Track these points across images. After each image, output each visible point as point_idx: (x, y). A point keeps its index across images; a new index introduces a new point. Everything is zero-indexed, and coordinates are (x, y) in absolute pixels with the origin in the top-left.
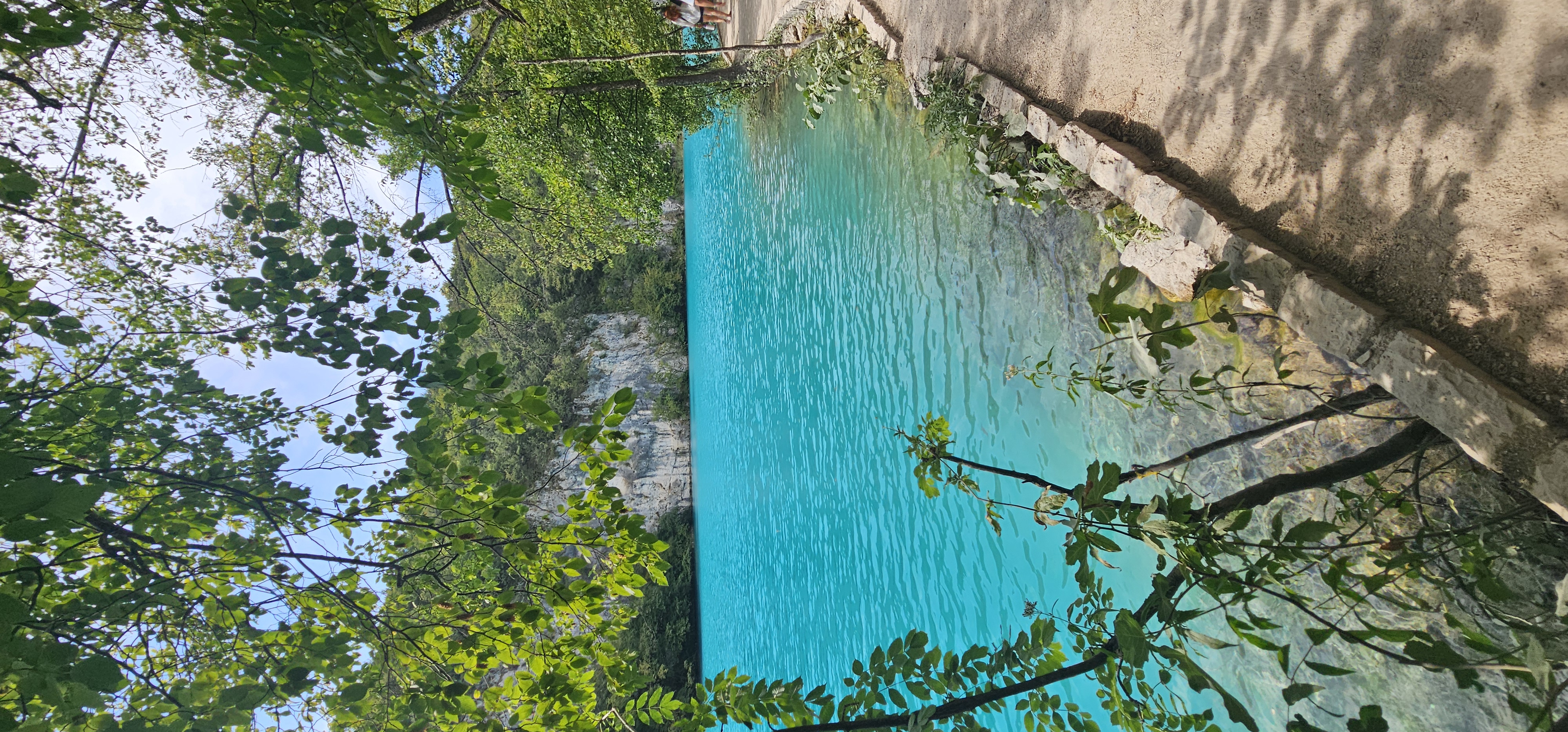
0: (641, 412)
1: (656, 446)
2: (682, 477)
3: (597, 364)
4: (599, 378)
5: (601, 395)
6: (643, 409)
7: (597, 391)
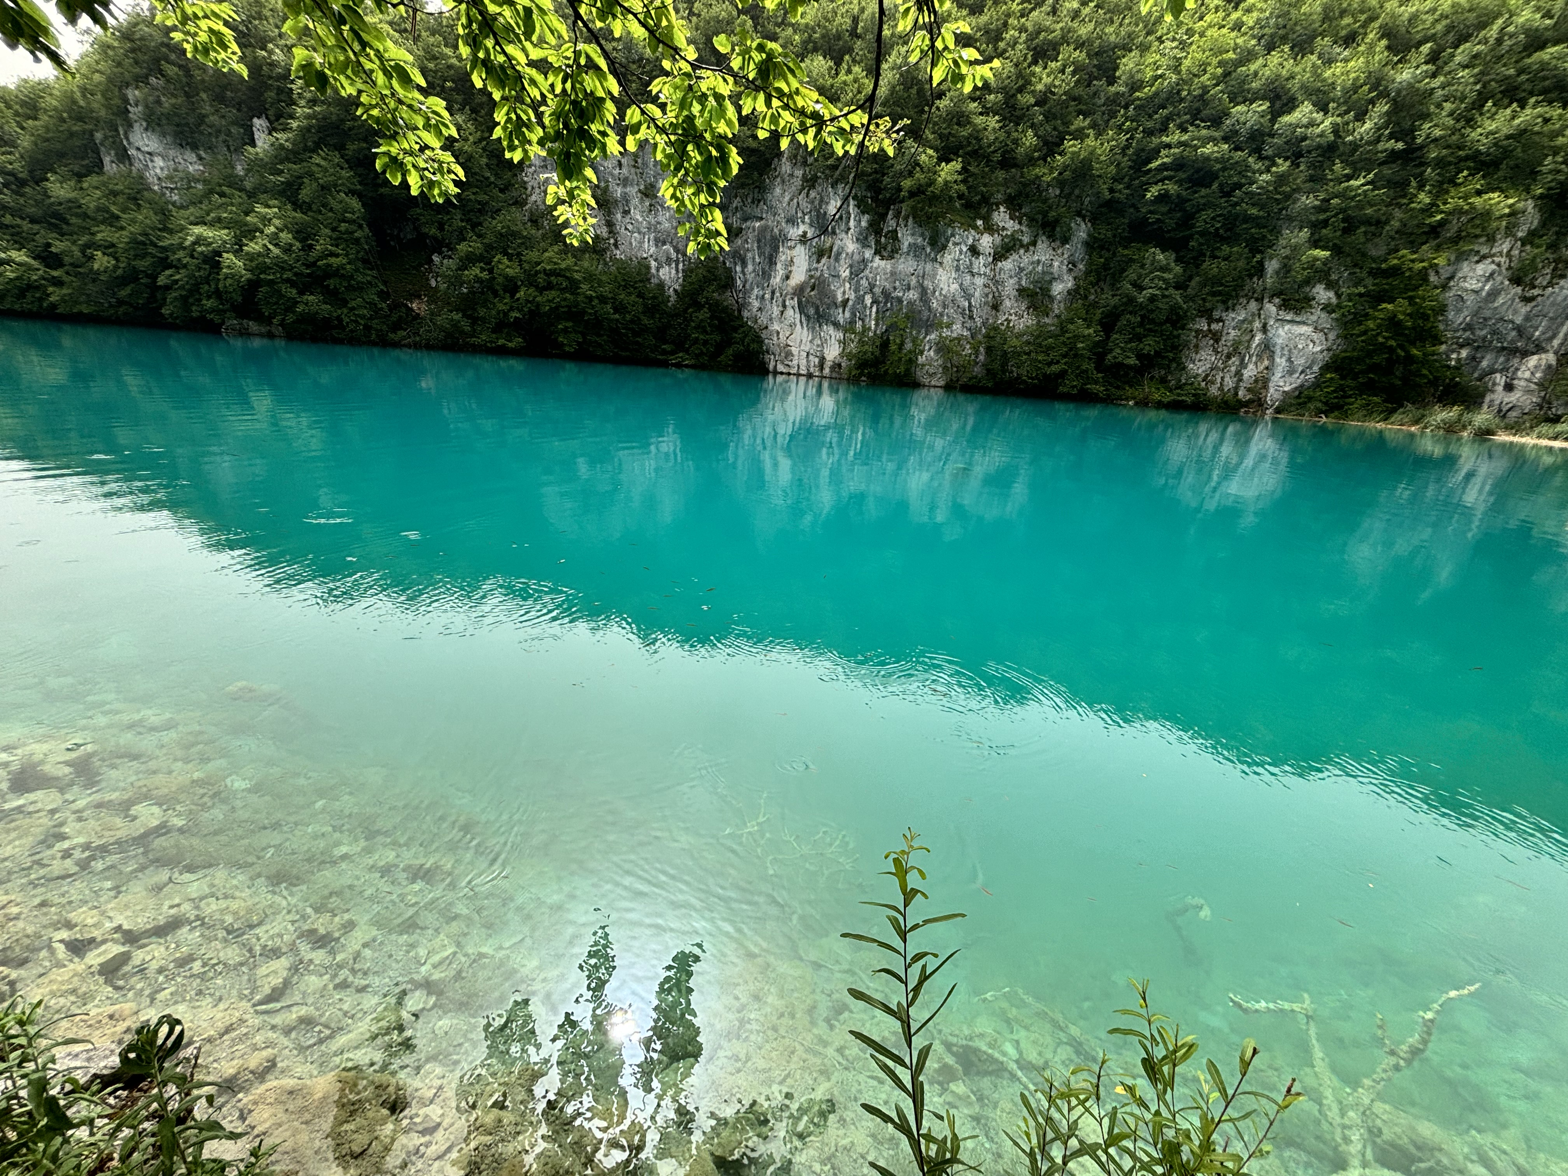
0: (874, 309)
1: (831, 330)
2: (795, 362)
3: (957, 239)
4: (933, 243)
5: (905, 246)
6: (877, 312)
7: (910, 239)
